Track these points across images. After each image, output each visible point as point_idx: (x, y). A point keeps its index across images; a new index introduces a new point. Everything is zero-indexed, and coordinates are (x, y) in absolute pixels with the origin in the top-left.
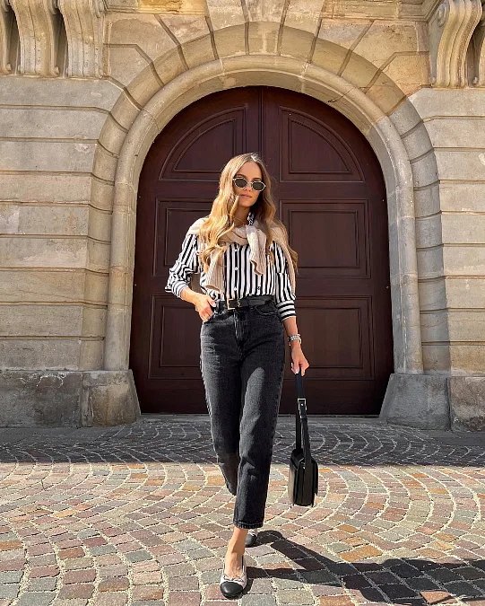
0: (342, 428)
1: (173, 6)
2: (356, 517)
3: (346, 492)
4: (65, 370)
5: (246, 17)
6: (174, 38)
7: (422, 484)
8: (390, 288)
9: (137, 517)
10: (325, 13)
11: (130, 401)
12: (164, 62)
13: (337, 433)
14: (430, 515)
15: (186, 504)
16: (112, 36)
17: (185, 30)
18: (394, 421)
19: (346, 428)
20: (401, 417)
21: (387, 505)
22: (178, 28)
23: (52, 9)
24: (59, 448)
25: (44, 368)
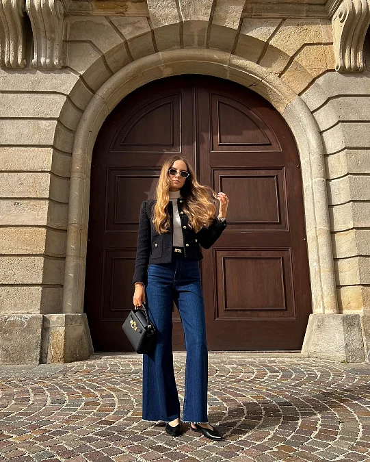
0: (271, 362)
1: (121, 10)
2: (292, 438)
3: (280, 415)
4: (28, 313)
5: (180, 17)
6: (121, 35)
7: (348, 408)
8: (306, 240)
9: (90, 440)
10: (246, 14)
11: (85, 341)
12: (113, 55)
13: (266, 366)
14: (360, 435)
15: (135, 428)
16: (70, 35)
17: (130, 29)
18: (315, 355)
19: (274, 362)
20: (321, 352)
21: (319, 427)
22: (124, 27)
23: (21, 12)
24: (21, 381)
25: (10, 313)
